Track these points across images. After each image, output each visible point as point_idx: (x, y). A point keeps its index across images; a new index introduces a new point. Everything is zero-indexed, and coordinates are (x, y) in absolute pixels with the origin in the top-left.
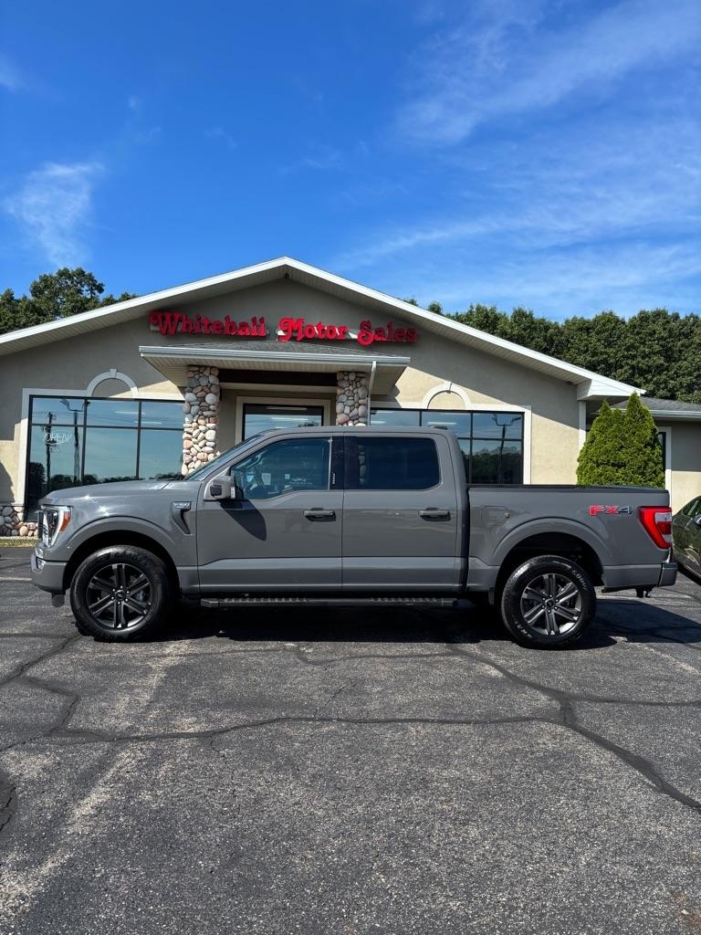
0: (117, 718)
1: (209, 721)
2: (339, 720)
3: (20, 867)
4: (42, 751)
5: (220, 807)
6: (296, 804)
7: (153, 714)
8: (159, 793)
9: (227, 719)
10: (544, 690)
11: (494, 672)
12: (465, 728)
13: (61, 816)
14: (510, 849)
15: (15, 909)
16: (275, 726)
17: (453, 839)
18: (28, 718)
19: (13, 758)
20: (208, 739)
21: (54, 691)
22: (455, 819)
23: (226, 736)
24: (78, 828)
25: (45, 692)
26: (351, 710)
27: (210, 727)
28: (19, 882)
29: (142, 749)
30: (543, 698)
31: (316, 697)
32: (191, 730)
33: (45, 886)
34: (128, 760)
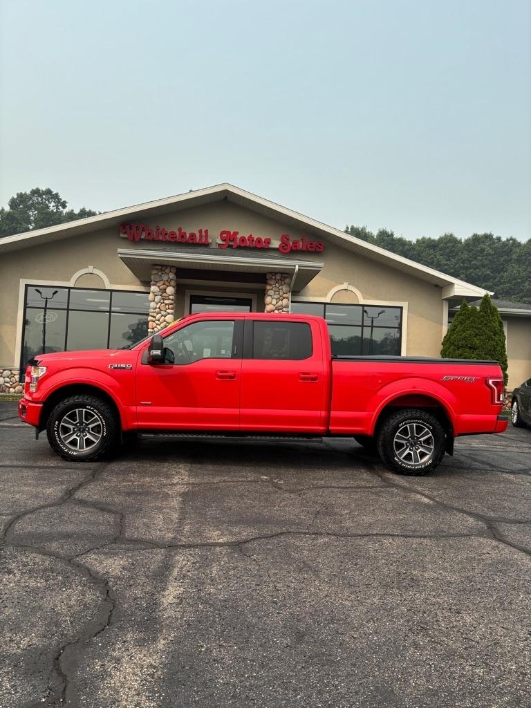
0: (160, 530)
1: (231, 533)
2: (328, 534)
3: (140, 643)
4: (116, 554)
5: (271, 598)
6: (326, 596)
7: (187, 529)
8: (220, 587)
9: (246, 533)
10: (470, 514)
11: (426, 500)
12: (425, 541)
13: (154, 605)
14: (500, 631)
15: (152, 675)
16: (283, 538)
17: (455, 623)
18: (94, 530)
19: (96, 560)
20: (238, 546)
21: (102, 510)
22: (450, 609)
23: (249, 545)
24: (169, 613)
25: (95, 510)
26: (333, 527)
27: (234, 539)
28: (145, 656)
29: (191, 554)
30: (471, 520)
31: (302, 517)
32: (221, 541)
33: (166, 658)
34: (184, 562)
